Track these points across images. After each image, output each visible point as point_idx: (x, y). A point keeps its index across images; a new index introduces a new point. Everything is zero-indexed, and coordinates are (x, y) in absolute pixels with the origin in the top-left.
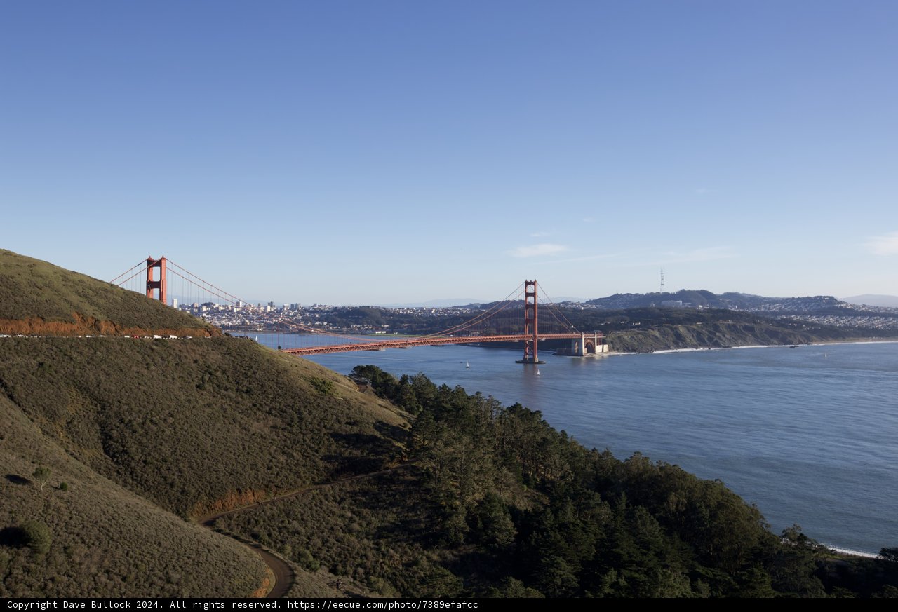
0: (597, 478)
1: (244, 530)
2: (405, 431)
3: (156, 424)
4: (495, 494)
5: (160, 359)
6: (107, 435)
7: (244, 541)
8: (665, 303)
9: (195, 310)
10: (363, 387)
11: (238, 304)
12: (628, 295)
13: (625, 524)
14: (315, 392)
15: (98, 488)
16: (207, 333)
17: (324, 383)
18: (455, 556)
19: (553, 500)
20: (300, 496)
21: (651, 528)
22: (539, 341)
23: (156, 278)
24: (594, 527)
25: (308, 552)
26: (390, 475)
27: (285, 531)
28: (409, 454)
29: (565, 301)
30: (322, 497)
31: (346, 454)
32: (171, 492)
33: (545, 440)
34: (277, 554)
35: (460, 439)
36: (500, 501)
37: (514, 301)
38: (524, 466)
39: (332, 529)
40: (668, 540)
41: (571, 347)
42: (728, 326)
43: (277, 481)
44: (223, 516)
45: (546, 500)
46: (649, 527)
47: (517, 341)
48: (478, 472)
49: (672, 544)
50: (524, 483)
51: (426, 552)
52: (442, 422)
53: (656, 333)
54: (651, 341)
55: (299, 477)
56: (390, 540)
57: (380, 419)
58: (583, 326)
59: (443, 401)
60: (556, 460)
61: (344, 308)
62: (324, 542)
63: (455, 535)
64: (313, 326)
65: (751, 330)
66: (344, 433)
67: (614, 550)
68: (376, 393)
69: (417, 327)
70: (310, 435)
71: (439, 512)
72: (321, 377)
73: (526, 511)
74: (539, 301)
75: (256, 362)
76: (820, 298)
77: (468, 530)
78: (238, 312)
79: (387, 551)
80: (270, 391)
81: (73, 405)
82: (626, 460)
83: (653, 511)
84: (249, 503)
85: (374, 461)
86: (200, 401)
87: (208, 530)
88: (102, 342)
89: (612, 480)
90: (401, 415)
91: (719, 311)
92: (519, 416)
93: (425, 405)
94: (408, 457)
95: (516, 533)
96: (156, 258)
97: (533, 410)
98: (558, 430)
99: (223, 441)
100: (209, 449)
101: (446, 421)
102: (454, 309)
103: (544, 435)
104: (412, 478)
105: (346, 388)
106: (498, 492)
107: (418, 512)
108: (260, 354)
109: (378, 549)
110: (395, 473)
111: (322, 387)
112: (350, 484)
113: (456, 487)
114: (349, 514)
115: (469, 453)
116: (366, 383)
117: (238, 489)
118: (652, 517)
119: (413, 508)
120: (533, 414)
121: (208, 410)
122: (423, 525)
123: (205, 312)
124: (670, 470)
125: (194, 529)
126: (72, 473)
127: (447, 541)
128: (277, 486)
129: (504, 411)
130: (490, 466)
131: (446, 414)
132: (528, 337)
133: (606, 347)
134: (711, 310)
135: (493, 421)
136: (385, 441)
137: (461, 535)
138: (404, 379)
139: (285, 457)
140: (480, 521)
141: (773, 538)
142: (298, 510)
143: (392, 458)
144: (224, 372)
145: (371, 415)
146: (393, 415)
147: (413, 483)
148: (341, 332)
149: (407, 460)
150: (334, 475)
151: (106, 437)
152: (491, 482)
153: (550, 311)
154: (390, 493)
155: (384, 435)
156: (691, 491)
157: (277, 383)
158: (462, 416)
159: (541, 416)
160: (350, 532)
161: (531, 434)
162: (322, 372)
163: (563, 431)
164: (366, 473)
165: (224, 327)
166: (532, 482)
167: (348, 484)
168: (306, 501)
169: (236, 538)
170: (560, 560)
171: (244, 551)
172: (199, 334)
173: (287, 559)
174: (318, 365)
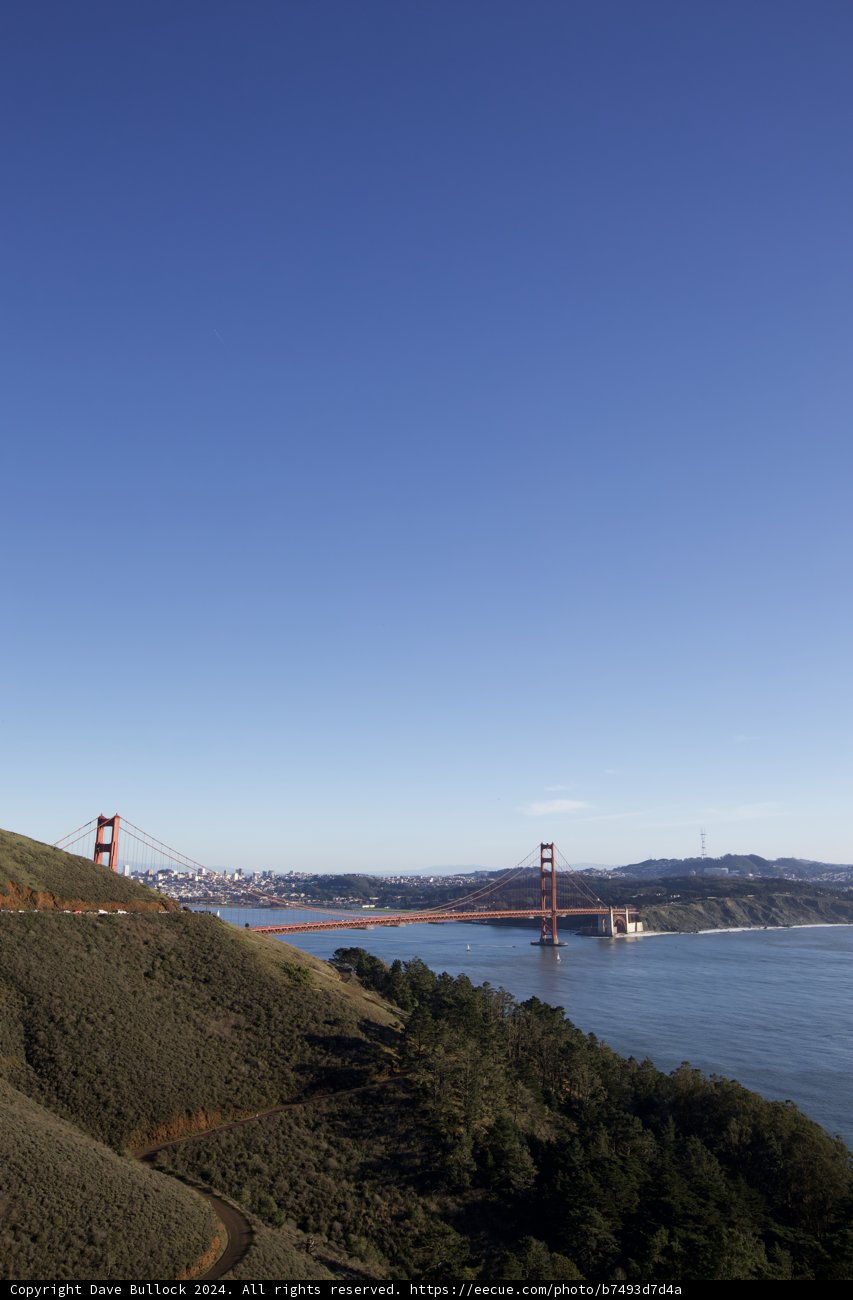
0: (636, 1097)
1: (192, 1167)
2: (398, 1033)
3: (93, 1023)
4: (509, 1118)
5: (104, 940)
6: (32, 1038)
7: (190, 1184)
8: (709, 871)
9: (150, 879)
10: (346, 975)
11: (200, 872)
12: (664, 861)
13: (675, 1162)
14: (288, 981)
15: (15, 1109)
16: (162, 907)
17: (299, 970)
18: (459, 1205)
19: (582, 1126)
20: (264, 1119)
21: (709, 1168)
23: (106, 840)
24: (636, 1167)
25: (271, 1199)
26: (378, 1092)
27: (243, 1170)
28: (401, 1063)
29: (588, 868)
30: (291, 1121)
31: (323, 1063)
32: (104, 1115)
33: (568, 1044)
34: (232, 1202)
35: (464, 1044)
36: (515, 1127)
37: (528, 869)
38: (544, 1080)
39: (303, 1166)
40: (731, 1186)
41: (597, 925)
42: (786, 900)
43: (237, 1100)
44: (166, 1148)
45: (573, 1127)
46: (707, 1167)
47: (532, 917)
48: (487, 1088)
49: (738, 1191)
50: (545, 1103)
51: (421, 1200)
52: (442, 1021)
53: (700, 908)
54: (693, 918)
55: (264, 1094)
56: (376, 1181)
57: (366, 1017)
58: (611, 899)
59: (443, 994)
60: (584, 1072)
61: (325, 876)
62: (293, 1184)
63: (459, 1175)
64: (289, 898)
65: (814, 905)
66: (321, 1035)
67: (663, 1198)
68: (361, 983)
69: (412, 900)
70: (279, 1038)
71: (439, 1143)
72: (295, 962)
73: (548, 1142)
74: (557, 868)
75: (219, 943)
77: (474, 1168)
78: (200, 882)
79: (373, 1197)
80: (233, 980)
82: (672, 1073)
83: (709, 1145)
84: (200, 1130)
85: (358, 1072)
86: (148, 994)
87: (147, 1167)
88: (36, 918)
89: (656, 1099)
90: (392, 1012)
91: (773, 880)
92: (536, 1014)
93: (421, 998)
94: (400, 1068)
95: (536, 1172)
96: (109, 816)
97: (554, 1006)
98: (585, 1033)
99: (173, 1045)
100: (155, 1057)
101: (447, 1020)
102: (457, 877)
103: (568, 1039)
104: (404, 1096)
105: (326, 977)
106: (512, 1116)
107: (412, 1143)
108: (224, 934)
109: (361, 1195)
110: (384, 1089)
111: (296, 974)
112: (328, 1104)
113: (460, 1108)
114: (325, 1145)
115: (476, 1062)
116: (349, 971)
117: (187, 1111)
118: (709, 1153)
119: (405, 1138)
120: (554, 1011)
121: (157, 1005)
122: (418, 1161)
123: (161, 881)
124: (728, 1086)
125: (129, 1167)
127: (449, 1183)
128: (236, 1107)
129: (518, 1007)
130: (502, 1079)
131: (446, 1011)
132: (545, 913)
133: (640, 925)
134: (763, 880)
135: (505, 1020)
136: (372, 1046)
137: (467, 1175)
138: (396, 965)
139: (248, 1067)
140: (491, 1155)
142: (261, 1139)
143: (380, 1069)
144: (179, 956)
145: (355, 1011)
146: (383, 1012)
147: (405, 1102)
148: (322, 906)
149: (398, 1071)
150: (310, 1089)
151: (30, 1041)
152: (503, 1102)
153: (571, 880)
154: (377, 1116)
155: (370, 1037)
156: (756, 1116)
157: (242, 970)
158: (467, 1014)
159: (563, 1013)
160: (326, 1170)
161: (552, 1037)
162: (297, 955)
163: (591, 1034)
164: (349, 1088)
165: (182, 900)
166: (555, 1103)
167: (325, 1104)
168: (271, 1127)
169: (181, 1178)
170: (594, 1212)
171: (191, 1197)
172: (151, 908)
173: (243, 1209)
174: (293, 946)
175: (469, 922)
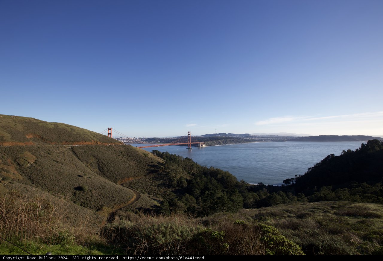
0: (204, 172)
1: (129, 186)
2: (164, 164)
3: (110, 164)
5: (111, 150)
6: (99, 166)
7: (129, 188)
8: (217, 136)
9: (118, 139)
10: (154, 155)
11: (127, 138)
12: (209, 134)
13: (209, 181)
14: (144, 156)
15: (97, 178)
16: (121, 144)
18: (174, 190)
19: (195, 177)
21: (215, 182)
22: (191, 144)
23: (110, 132)
24: (203, 182)
25: (143, 190)
27: (138, 186)
28: (164, 168)
29: (196, 136)
30: (146, 178)
31: (151, 169)
32: (113, 178)
33: (193, 165)
34: (136, 191)
35: (175, 165)
36: (184, 178)
38: (188, 170)
39: (148, 185)
41: (198, 145)
42: (229, 140)
43: (136, 175)
44: (125, 183)
45: (193, 177)
47: (186, 144)
48: (179, 172)
49: (219, 185)
51: (168, 189)
53: (215, 142)
55: (141, 174)
56: (161, 187)
57: (158, 161)
58: (200, 141)
59: (171, 157)
60: (195, 169)
61: (150, 138)
62: (147, 188)
64: (144, 142)
65: (233, 141)
66: (150, 165)
67: (207, 187)
68: (157, 156)
69: (166, 142)
70: (143, 165)
71: (171, 180)
72: (145, 153)
73: (189, 180)
74: (191, 136)
75: (131, 150)
76: (246, 134)
79: (160, 189)
80: (134, 156)
81: (92, 160)
82: (209, 168)
83: (215, 178)
84: (130, 180)
85: (157, 170)
86: (119, 158)
87: (121, 186)
88: (98, 146)
89: (207, 172)
90: (163, 160)
92: (187, 160)
93: (168, 158)
95: (187, 184)
96: (110, 128)
97: (190, 159)
99: (124, 167)
100: (121, 169)
101: (172, 161)
102: (173, 138)
104: (165, 174)
105: (151, 155)
106: (183, 176)
107: (167, 181)
108: (132, 148)
109: (158, 189)
110: (161, 173)
111: (146, 155)
113: (175, 175)
114: (152, 182)
115: (177, 168)
117: (128, 177)
118: (215, 180)
119: (165, 180)
121: (121, 160)
122: (168, 184)
123: (120, 139)
124: (218, 170)
125: (118, 186)
126: (92, 175)
127: (173, 186)
128: (136, 176)
129: (184, 159)
130: (182, 170)
132: (189, 143)
133: (205, 145)
134: (226, 137)
135: (182, 161)
137: (176, 185)
138: (163, 153)
139: (138, 170)
140: (180, 182)
141: (238, 182)
142: (141, 181)
143: (161, 170)
144: (124, 152)
145: (156, 160)
146: (161, 160)
147: (165, 175)
148: (150, 143)
149: (164, 170)
150: (148, 174)
151: (99, 167)
152: (182, 174)
153: (193, 138)
154: (161, 177)
155: (159, 165)
156: (222, 174)
157: (136, 154)
158: (175, 160)
159: (192, 160)
160: (152, 185)
161: (190, 164)
162: (146, 152)
163: (196, 163)
164: (155, 173)
165: (124, 143)
166: (190, 173)
167: (151, 175)
168: (142, 179)
169: (127, 188)
170: (196, 189)
171: (129, 190)
172: (119, 144)
173: (138, 192)
174: (145, 150)
175: (176, 145)
